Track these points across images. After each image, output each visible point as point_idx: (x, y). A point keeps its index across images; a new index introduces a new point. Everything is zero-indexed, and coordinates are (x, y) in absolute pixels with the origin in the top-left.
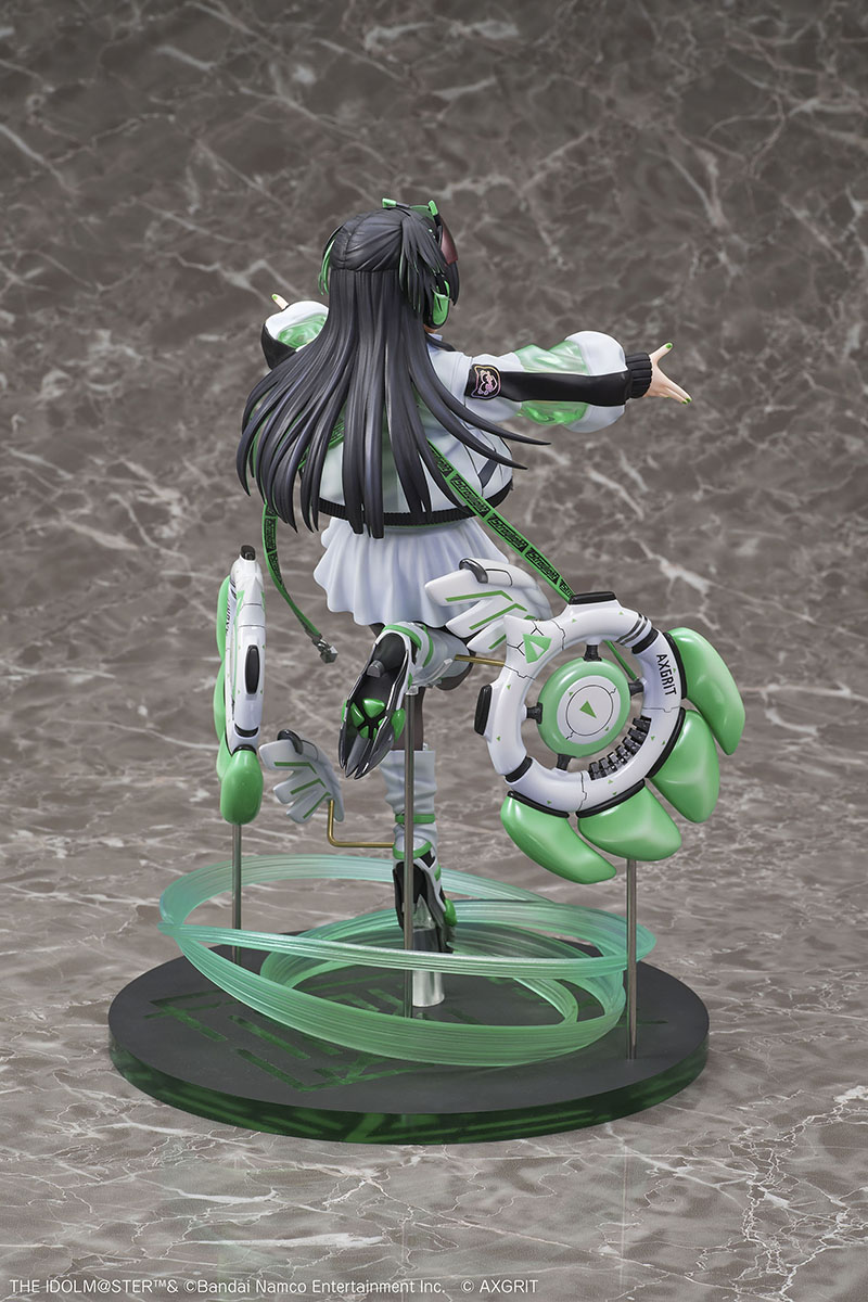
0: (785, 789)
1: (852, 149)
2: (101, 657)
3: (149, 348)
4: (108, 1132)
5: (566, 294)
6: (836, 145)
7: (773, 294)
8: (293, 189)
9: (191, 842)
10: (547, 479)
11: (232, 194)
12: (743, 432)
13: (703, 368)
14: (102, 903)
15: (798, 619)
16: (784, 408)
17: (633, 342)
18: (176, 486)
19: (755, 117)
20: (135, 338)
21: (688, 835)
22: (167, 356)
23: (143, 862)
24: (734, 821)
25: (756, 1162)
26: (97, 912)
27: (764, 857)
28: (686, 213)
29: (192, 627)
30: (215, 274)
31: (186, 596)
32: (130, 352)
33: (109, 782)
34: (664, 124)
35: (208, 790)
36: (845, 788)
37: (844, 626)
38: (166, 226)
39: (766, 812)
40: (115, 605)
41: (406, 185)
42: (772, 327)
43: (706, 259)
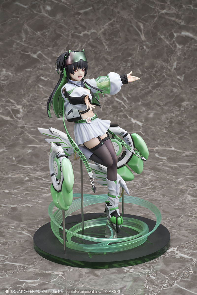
0: (159, 173)
1: (174, 21)
2: (4, 146)
3: (14, 73)
4: (3, 265)
5: (109, 57)
6: (170, 20)
7: (156, 55)
8: (46, 34)
9: (24, 190)
10: (106, 100)
11: (33, 36)
12: (150, 88)
13: (141, 73)
14: (3, 207)
15: (162, 131)
16: (159, 82)
17: (125, 68)
18: (21, 105)
19: (151, 15)
20: (11, 70)
21: (137, 185)
22: (19, 74)
23: (13, 196)
24: (147, 181)
25: (148, 268)
26: (2, 209)
27: (154, 190)
28: (136, 37)
29: (25, 138)
30: (29, 55)
31: (24, 131)
32: (10, 74)
33: (6, 176)
34: (131, 17)
35: (28, 177)
36: (172, 172)
37: (173, 133)
38: (18, 44)
39: (155, 178)
40: (7, 133)
41: (72, 33)
42: (156, 63)
43: (141, 48)
